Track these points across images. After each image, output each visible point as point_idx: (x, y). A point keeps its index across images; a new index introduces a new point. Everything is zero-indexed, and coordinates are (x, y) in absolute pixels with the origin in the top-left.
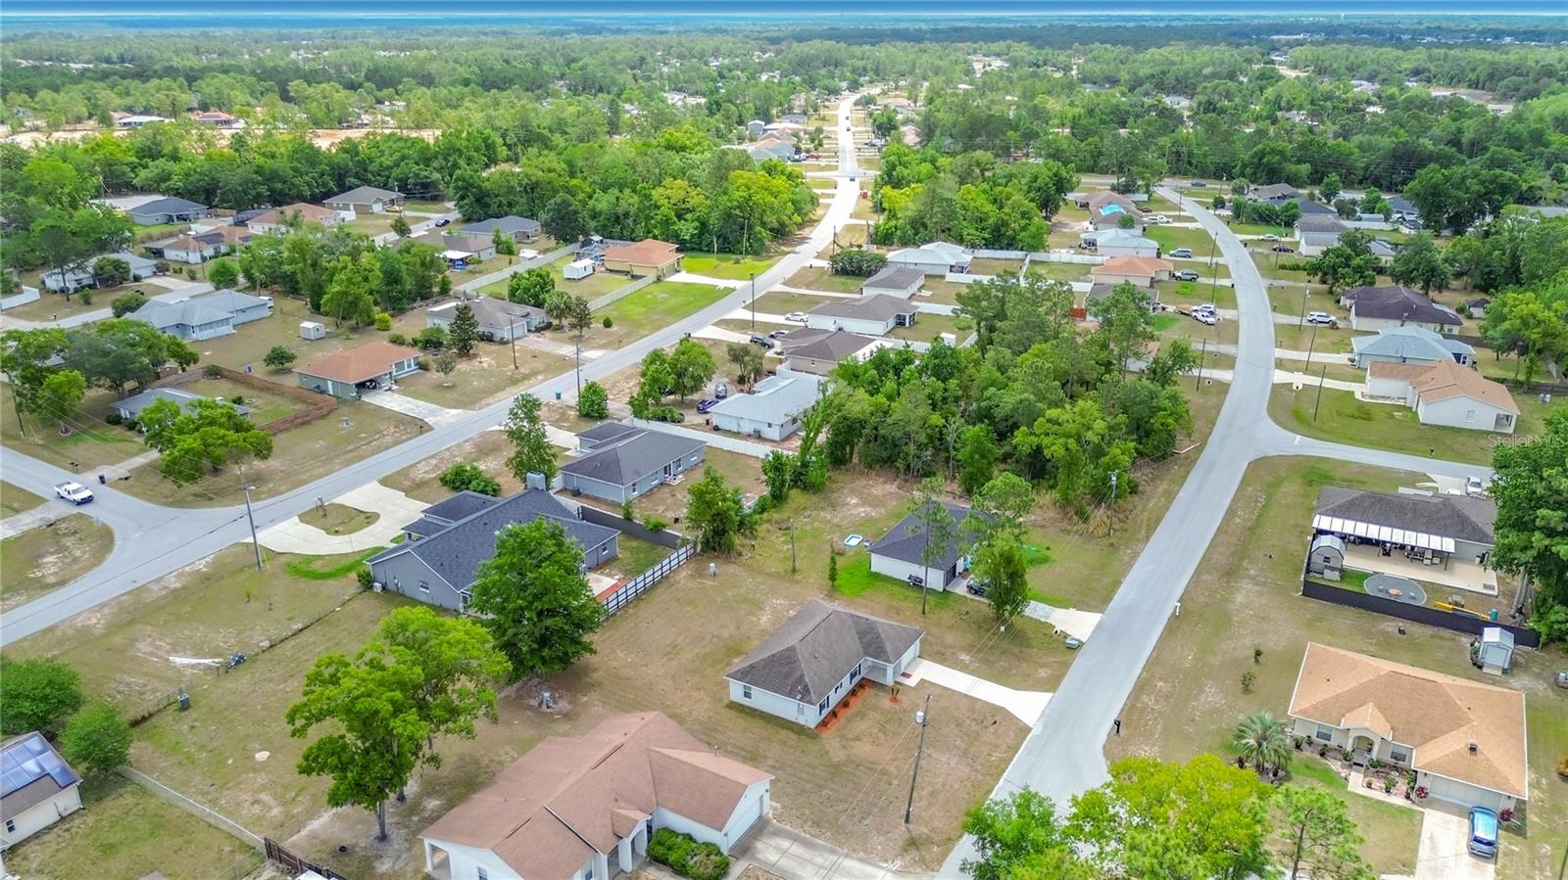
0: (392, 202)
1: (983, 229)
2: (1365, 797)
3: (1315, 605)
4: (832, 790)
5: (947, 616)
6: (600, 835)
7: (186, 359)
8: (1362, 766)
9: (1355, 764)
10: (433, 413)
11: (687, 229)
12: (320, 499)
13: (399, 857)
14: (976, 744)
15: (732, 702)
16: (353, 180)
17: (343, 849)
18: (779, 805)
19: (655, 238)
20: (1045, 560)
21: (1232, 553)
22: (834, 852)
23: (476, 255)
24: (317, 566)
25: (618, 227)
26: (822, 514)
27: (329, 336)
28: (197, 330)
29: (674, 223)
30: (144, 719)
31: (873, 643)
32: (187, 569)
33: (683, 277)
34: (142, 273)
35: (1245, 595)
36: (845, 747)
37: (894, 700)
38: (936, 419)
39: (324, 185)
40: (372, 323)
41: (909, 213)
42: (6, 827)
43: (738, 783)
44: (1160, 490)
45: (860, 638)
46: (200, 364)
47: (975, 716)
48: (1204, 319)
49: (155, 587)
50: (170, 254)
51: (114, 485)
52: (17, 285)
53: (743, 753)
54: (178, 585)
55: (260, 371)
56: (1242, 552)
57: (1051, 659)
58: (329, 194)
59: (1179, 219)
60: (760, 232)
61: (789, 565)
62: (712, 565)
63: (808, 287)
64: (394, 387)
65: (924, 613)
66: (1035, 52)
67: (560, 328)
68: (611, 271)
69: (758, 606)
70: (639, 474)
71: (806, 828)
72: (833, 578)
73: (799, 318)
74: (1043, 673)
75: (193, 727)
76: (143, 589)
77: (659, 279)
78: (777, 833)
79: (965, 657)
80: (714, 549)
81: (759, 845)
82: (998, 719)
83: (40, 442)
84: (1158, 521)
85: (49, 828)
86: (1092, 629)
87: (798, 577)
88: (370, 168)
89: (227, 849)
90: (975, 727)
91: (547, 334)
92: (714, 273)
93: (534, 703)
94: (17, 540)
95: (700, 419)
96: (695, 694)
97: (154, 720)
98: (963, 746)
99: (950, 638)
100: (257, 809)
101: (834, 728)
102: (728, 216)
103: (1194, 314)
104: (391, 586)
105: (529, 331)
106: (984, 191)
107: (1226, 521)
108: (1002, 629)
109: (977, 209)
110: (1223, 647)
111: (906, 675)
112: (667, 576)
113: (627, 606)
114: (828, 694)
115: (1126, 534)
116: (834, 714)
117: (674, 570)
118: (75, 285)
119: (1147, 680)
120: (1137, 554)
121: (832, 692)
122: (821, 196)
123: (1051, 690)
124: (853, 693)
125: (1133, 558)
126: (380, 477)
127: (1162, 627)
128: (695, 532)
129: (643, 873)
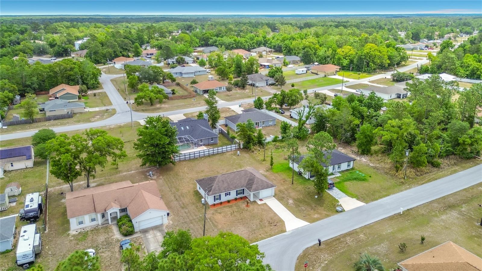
0: (270, 52)
1: (467, 71)
5: (300, 187)
6: (100, 207)
7: (173, 80)
11: (345, 62)
14: (261, 229)
15: (197, 190)
17: (62, 193)
18: (172, 223)
19: (335, 65)
20: (364, 180)
21: (462, 200)
25: (323, 61)
28: (184, 74)
29: (342, 60)
31: (250, 184)
32: (119, 124)
33: (337, 77)
34: (189, 62)
36: (213, 214)
37: (247, 206)
39: (254, 46)
40: (228, 79)
41: (437, 63)
42: (11, 165)
45: (248, 181)
46: (176, 82)
47: (270, 221)
53: (182, 205)
55: (189, 86)
56: (467, 201)
57: (324, 213)
58: (253, 48)
60: (371, 65)
61: (263, 159)
62: (238, 152)
63: (378, 84)
65: (293, 184)
67: (277, 85)
68: (313, 73)
72: (272, 165)
73: (360, 91)
74: (316, 216)
76: (105, 126)
77: (325, 76)
78: (161, 231)
79: (290, 202)
80: (246, 148)
81: (150, 232)
82: (278, 224)
83: (127, 93)
84: (436, 179)
85: (21, 169)
86: (355, 207)
87: (263, 163)
88: (268, 42)
90: (267, 224)
91: (272, 87)
93: (148, 174)
94: (96, 111)
95: (289, 114)
98: (255, 228)
99: (293, 194)
101: (217, 208)
102: (360, 59)
105: (267, 85)
106: (474, 57)
107: (473, 187)
108: (316, 197)
109: (467, 63)
110: (411, 232)
111: (261, 200)
112: (224, 153)
113: (203, 157)
114: (220, 195)
115: (414, 180)
116: (221, 203)
117: (228, 151)
118: (172, 63)
119: (357, 232)
120: (410, 188)
121: (223, 195)
122: (417, 59)
123: (311, 222)
124: (236, 199)
125: (406, 189)
126: (185, 113)
127: (388, 216)
128: (241, 141)
129: (113, 226)
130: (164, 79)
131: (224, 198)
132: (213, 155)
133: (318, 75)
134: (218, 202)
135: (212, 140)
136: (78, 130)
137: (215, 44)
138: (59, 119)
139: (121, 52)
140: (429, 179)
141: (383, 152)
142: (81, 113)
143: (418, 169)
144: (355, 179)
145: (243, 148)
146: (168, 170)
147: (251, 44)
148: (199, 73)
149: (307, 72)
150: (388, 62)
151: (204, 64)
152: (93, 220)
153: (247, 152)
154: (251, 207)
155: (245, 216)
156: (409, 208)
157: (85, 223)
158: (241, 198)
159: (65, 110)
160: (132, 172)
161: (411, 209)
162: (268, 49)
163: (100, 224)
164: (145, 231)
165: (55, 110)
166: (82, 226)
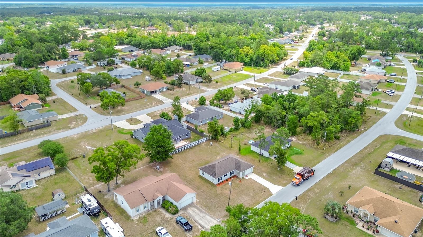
0: (180, 50)
1: (331, 64)
2: (360, 230)
3: (377, 177)
4: (213, 200)
5: (265, 164)
6: (149, 198)
7: (118, 83)
8: (364, 221)
9: (362, 220)
10: (166, 100)
11: (247, 60)
12: (132, 117)
13: (110, 196)
14: (257, 196)
15: (200, 175)
16: (172, 44)
17: (100, 192)
18: (198, 201)
19: (239, 62)
20: (301, 154)
21: (359, 159)
22: (206, 214)
23: (193, 64)
24: (124, 131)
25: (230, 58)
26: (247, 134)
27: (152, 80)
28: (123, 76)
29: (244, 58)
30: (75, 158)
31: (238, 166)
32: (98, 128)
33: (243, 72)
34: (118, 63)
35: (357, 171)
36: (222, 190)
37: (240, 181)
38: (284, 113)
39: (166, 45)
40: (162, 78)
41: (310, 59)
42: (38, 175)
43: (185, 192)
44: (347, 140)
45: (236, 165)
46: (120, 84)
47: (260, 189)
48: (389, 94)
49: (90, 131)
50: (126, 59)
51: (92, 109)
52: (92, 64)
53: (196, 187)
54: (95, 132)
55: (133, 87)
56: (362, 160)
57: (289, 179)
58: (166, 47)
59: (399, 65)
60: (266, 62)
61: (231, 146)
62: (211, 143)
63: (275, 77)
64: (160, 93)
65: (260, 162)
66: (382, 14)
67: (205, 83)
68: (225, 69)
69: (218, 154)
70: (203, 119)
71: (202, 207)
72: (240, 150)
73: (267, 84)
74: (284, 182)
75: (84, 161)
76: (88, 131)
77: (236, 72)
78: (195, 207)
79: (265, 174)
80: (214, 139)
81: (189, 209)
82: (265, 191)
83: (82, 98)
84: (341, 148)
85: (47, 177)
87: (232, 149)
88: (177, 41)
89: (78, 187)
90: (258, 192)
91: (201, 84)
92: (251, 71)
93: (155, 168)
94: (69, 118)
95: (227, 108)
96: (192, 172)
97: (77, 159)
98: (253, 196)
99: (263, 169)
100: (87, 181)
101: (221, 185)
102: (258, 57)
103: (387, 92)
104: (137, 138)
105: (197, 83)
106: (334, 54)
107: (362, 151)
108: (279, 169)
109: (330, 58)
110: (341, 183)
111: (246, 176)
112: (200, 144)
114: (221, 177)
115: (329, 150)
116: (223, 182)
117: (202, 143)
118: (103, 65)
119: (313, 188)
120: (329, 156)
121: (223, 176)
122: (291, 53)
123: (284, 186)
124: (230, 178)
125: (327, 157)
126: (147, 113)
127: (325, 175)
128: (209, 134)
129: (159, 209)
130: (111, 83)
131: (224, 178)
132: (193, 147)
133: (230, 71)
134: (220, 181)
135: (187, 136)
136: (67, 137)
137: (130, 43)
138: (39, 128)
139: (49, 56)
140: (337, 148)
141: (304, 133)
142: (55, 121)
143: (329, 142)
144: (296, 154)
145: (211, 139)
147: (163, 43)
148: (134, 75)
149: (220, 69)
150: (278, 58)
152: (145, 207)
153: (216, 142)
154: (243, 182)
155: (243, 188)
156: (334, 168)
157: (140, 211)
158: (233, 177)
159: (41, 120)
161: (335, 169)
162: (179, 48)
163: (150, 209)
164: (185, 209)
165: (33, 121)
166: (139, 213)
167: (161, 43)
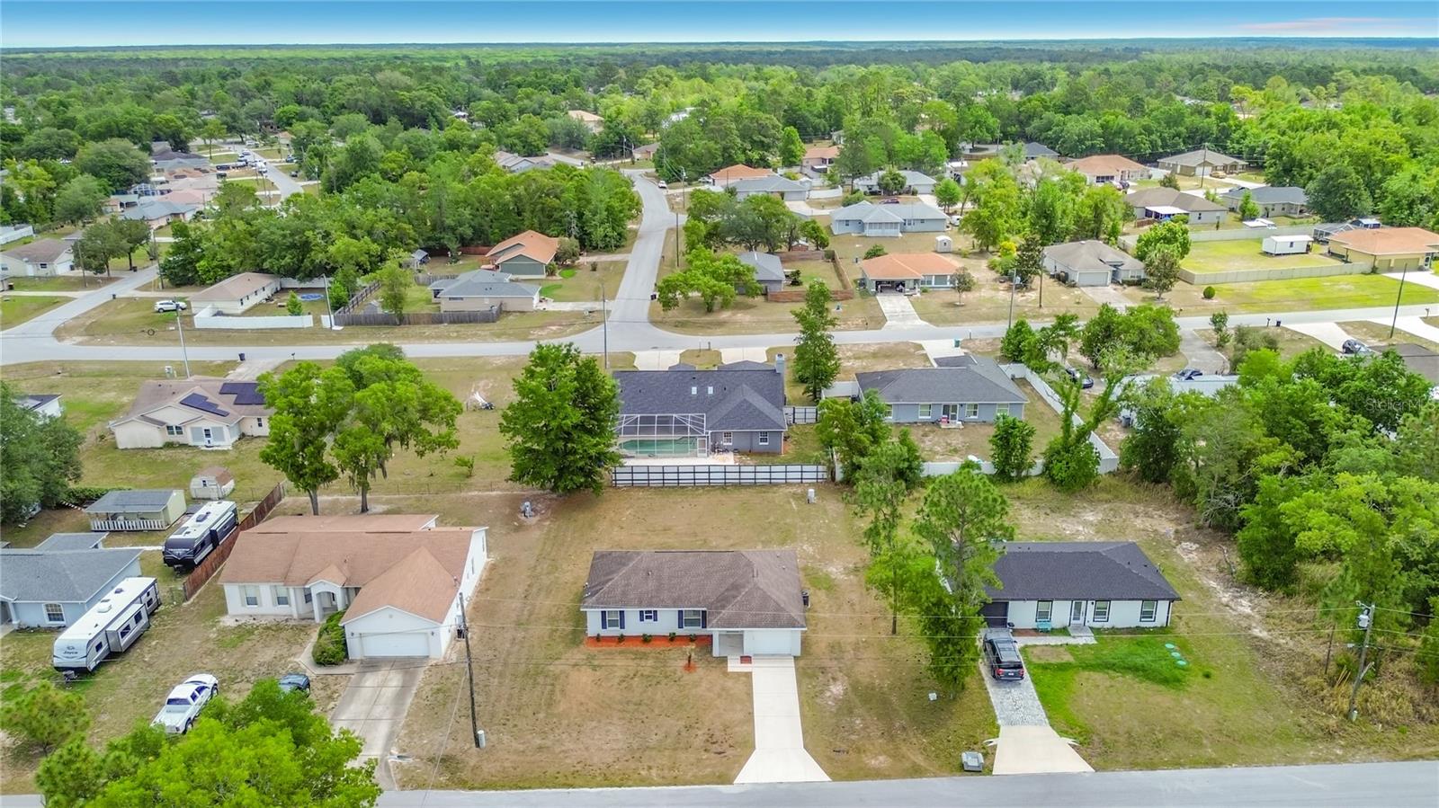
10: (904, 319)
14: (666, 752)
16: (1206, 143)
20: (1168, 681)
28: (867, 226)
31: (726, 599)
34: (919, 190)
37: (689, 667)
42: (257, 423)
45: (727, 590)
47: (717, 734)
52: (838, 184)
62: (811, 490)
64: (915, 294)
74: (878, 761)
77: (1373, 270)
78: (408, 674)
79: (834, 689)
81: (385, 669)
82: (730, 752)
86: (1040, 772)
88: (1234, 136)
90: (698, 741)
91: (1129, 289)
94: (563, 313)
98: (651, 744)
99: (864, 667)
101: (599, 649)
105: (1113, 282)
108: (933, 696)
111: (745, 659)
112: (776, 485)
113: (703, 487)
114: (622, 613)
115: (1390, 734)
116: (621, 639)
117: (791, 484)
118: (866, 189)
121: (632, 615)
123: (835, 776)
124: (672, 638)
129: (317, 629)
130: (792, 238)
131: (634, 626)
132: (740, 485)
133: (1346, 262)
134: (614, 631)
135: (762, 440)
136: (476, 358)
137: (1044, 134)
138: (462, 322)
139: (744, 151)
142: (521, 312)
144: (1136, 669)
145: (842, 482)
146: (583, 505)
147: (1163, 140)
148: (919, 227)
149: (1309, 248)
151: (950, 200)
152: (282, 601)
153: (844, 499)
154: (699, 673)
155: (657, 697)
157: (261, 605)
158: (692, 639)
159: (487, 302)
160: (494, 493)
162: (1224, 160)
163: (294, 616)
164: (372, 664)
165: (462, 299)
166: (253, 609)
167: (1153, 137)
